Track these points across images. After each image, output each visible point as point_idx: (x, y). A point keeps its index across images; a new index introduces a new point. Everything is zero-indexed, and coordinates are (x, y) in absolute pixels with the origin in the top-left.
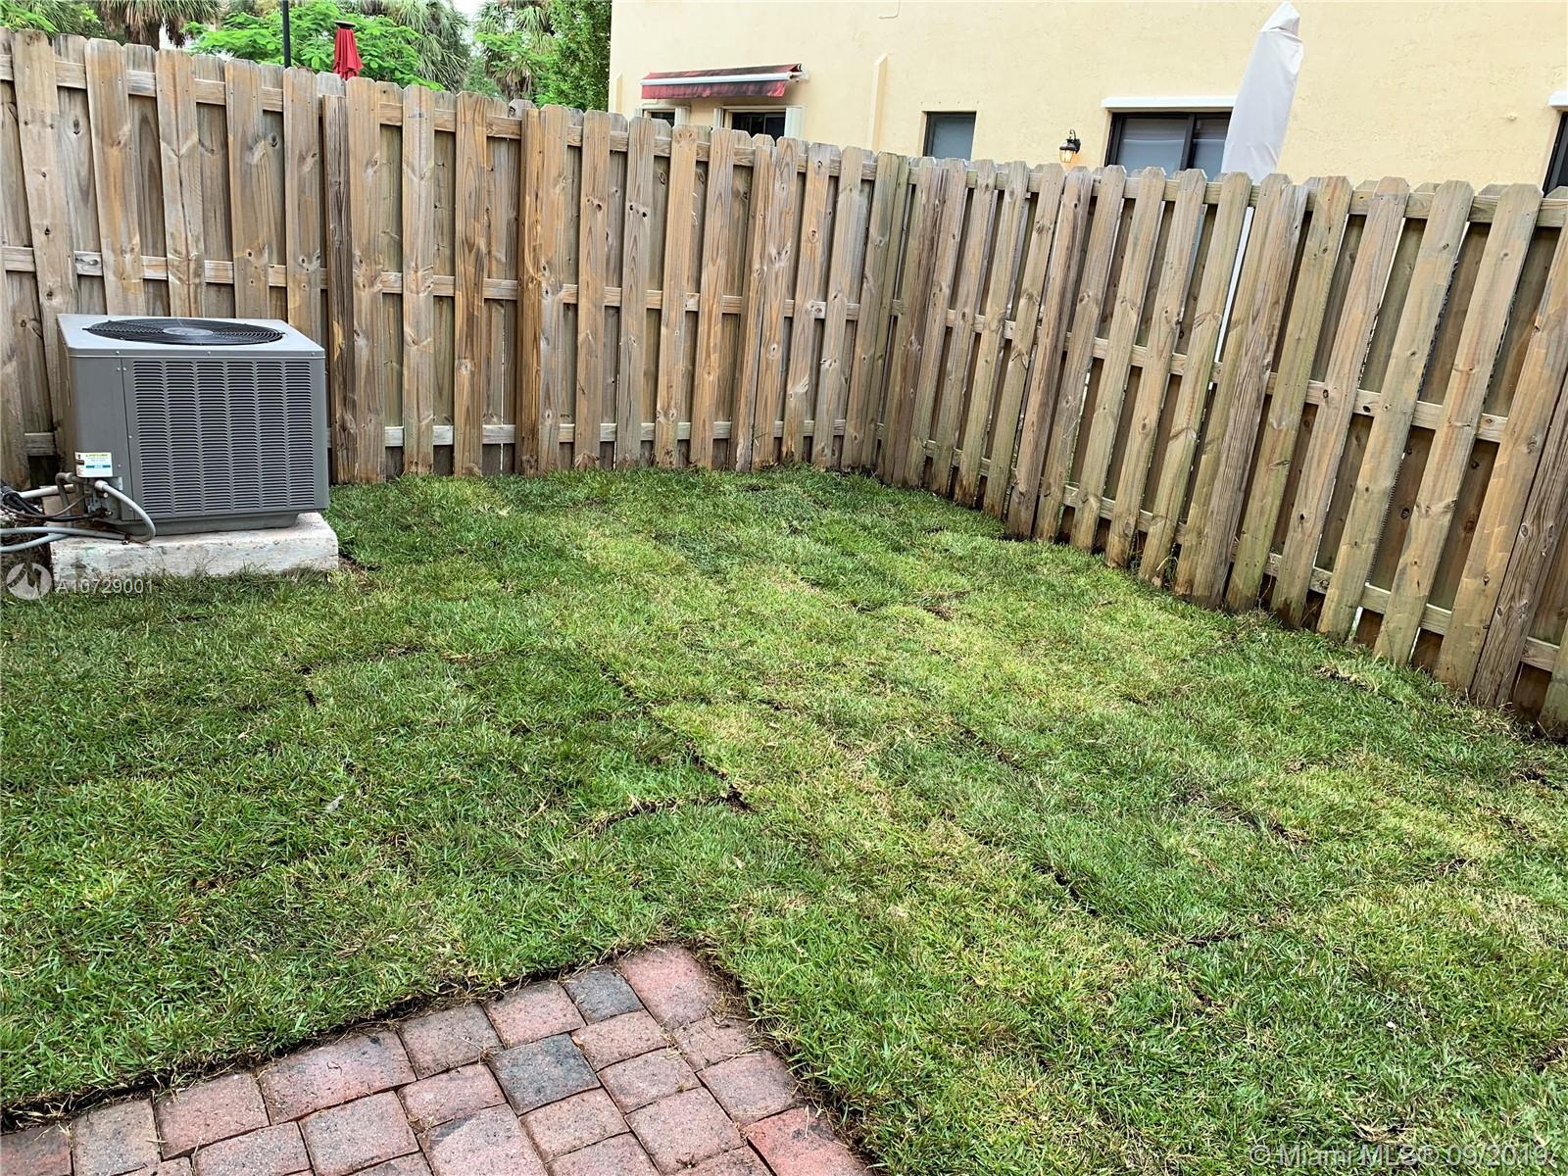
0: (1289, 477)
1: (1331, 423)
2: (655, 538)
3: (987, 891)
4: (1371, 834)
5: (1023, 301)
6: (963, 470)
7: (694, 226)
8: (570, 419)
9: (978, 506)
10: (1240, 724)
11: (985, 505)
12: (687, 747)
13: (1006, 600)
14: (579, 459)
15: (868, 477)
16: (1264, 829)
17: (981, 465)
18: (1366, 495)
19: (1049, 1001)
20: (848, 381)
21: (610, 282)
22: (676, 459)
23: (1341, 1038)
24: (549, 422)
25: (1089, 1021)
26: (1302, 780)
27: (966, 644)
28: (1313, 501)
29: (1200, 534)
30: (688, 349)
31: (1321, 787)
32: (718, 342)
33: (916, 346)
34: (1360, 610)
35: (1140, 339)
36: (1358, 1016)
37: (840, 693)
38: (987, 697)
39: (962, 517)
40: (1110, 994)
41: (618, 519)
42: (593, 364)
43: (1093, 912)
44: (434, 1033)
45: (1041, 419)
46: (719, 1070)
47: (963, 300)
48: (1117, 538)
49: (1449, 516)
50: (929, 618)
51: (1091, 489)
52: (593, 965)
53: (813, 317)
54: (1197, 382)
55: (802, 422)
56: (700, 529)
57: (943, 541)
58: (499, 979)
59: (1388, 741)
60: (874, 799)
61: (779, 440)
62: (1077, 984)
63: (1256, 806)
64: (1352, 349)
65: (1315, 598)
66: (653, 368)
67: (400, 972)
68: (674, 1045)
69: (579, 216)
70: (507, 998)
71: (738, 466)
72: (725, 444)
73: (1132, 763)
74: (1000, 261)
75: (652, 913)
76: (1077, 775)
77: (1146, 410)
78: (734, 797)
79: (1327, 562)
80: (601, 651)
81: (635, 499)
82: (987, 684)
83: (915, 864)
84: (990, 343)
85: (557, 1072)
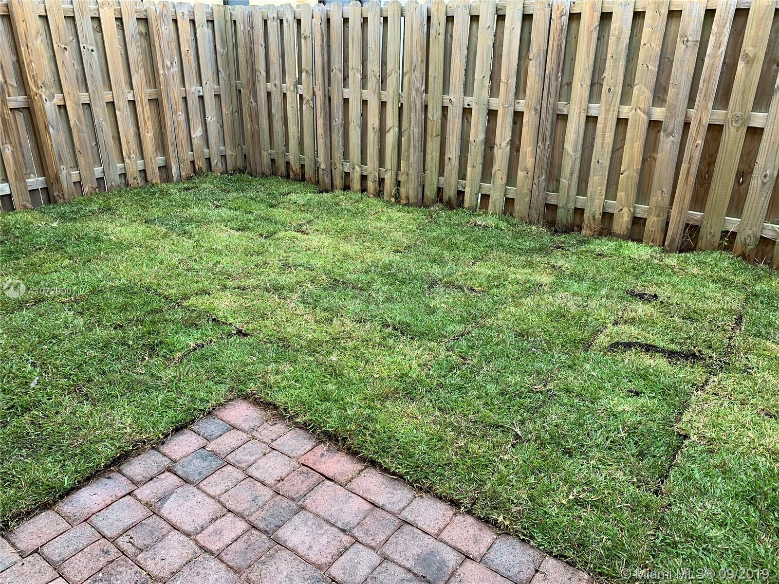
0: (441, 141)
1: (455, 114)
2: (145, 222)
3: (367, 341)
4: (507, 283)
5: (304, 75)
6: (292, 162)
7: (121, 54)
8: (76, 169)
9: (303, 179)
10: (444, 252)
11: (306, 178)
12: (207, 316)
13: (331, 220)
14: (86, 190)
15: (244, 174)
16: (466, 290)
17: (300, 158)
18: (474, 144)
19: (406, 375)
20: (222, 126)
21: (81, 91)
22: (140, 181)
23: (518, 359)
24: (64, 172)
25: (424, 378)
26: (475, 269)
27: (321, 243)
28: (453, 151)
29: (407, 174)
30: (133, 121)
31: (483, 270)
32: (149, 114)
33: (254, 104)
34: (480, 195)
35: (364, 86)
36: (522, 350)
37: (271, 276)
38: (338, 264)
39: (297, 186)
40: (428, 366)
41: (121, 216)
42: (82, 136)
43: (412, 338)
44: (137, 466)
45: (325, 131)
46: (279, 441)
47: (273, 77)
48: (371, 183)
49: (509, 147)
50: (299, 235)
51: (355, 162)
52: (202, 417)
53: (197, 96)
54: (393, 104)
55: (203, 151)
56: (167, 213)
57: (292, 198)
58: (160, 435)
59: (503, 246)
60: (305, 317)
61: (193, 162)
62: (414, 366)
63: (461, 282)
64: (458, 78)
65: (461, 193)
66: (116, 134)
67: (109, 446)
68: (254, 438)
69: (54, 55)
70: (166, 442)
71: (175, 179)
72: (165, 169)
73: (408, 277)
74: (288, 56)
75: (223, 389)
76: (387, 287)
77: (373, 120)
78: (239, 332)
79: (463, 177)
80: (143, 281)
81: (126, 205)
82: (336, 258)
83: (333, 339)
84: (292, 98)
85: (205, 464)
